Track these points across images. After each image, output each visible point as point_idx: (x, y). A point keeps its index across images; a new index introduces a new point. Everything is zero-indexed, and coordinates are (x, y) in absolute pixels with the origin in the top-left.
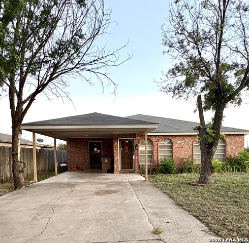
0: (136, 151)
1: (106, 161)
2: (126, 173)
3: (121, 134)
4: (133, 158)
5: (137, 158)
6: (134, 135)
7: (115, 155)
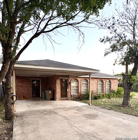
0: (70, 86)
1: (50, 92)
2: (63, 100)
3: (61, 75)
4: (68, 90)
5: (70, 90)
6: (68, 76)
7: (57, 89)
